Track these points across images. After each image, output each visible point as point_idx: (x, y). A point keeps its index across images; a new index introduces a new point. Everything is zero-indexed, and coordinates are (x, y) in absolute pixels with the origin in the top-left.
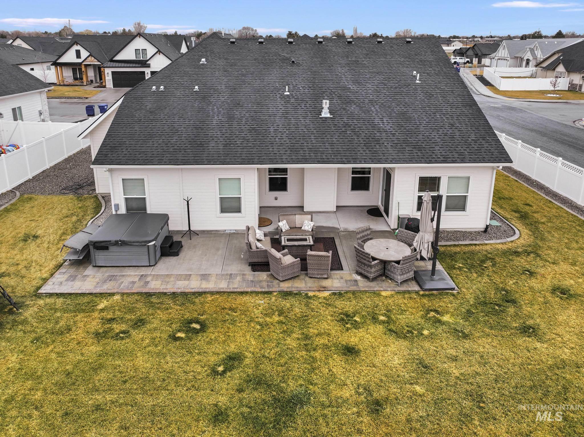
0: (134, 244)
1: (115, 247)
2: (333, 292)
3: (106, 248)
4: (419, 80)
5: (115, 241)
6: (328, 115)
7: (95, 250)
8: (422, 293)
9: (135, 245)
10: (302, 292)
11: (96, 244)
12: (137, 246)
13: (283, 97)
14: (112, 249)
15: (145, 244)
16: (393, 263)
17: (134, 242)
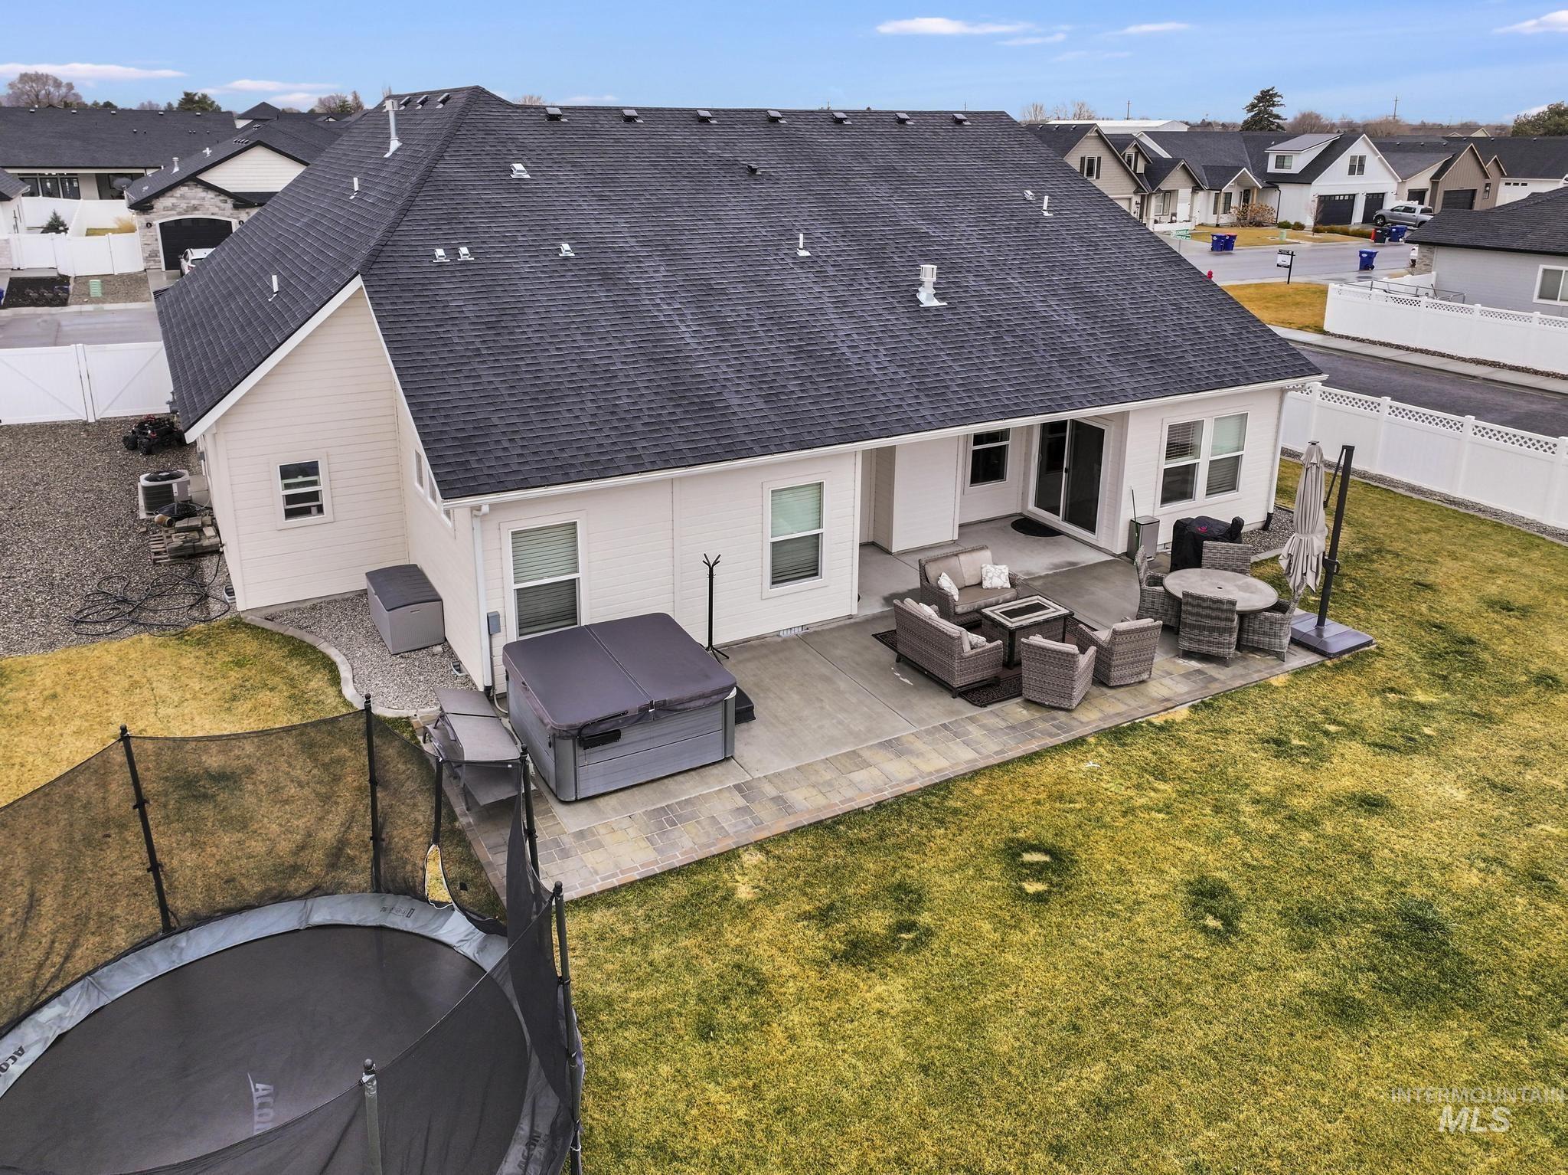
0: (692, 704)
1: (638, 726)
2: (1191, 704)
3: (614, 736)
4: (1049, 211)
5: (640, 710)
6: (936, 303)
7: (580, 751)
8: (1329, 663)
9: (696, 709)
10: (1137, 721)
11: (585, 731)
12: (700, 708)
13: (802, 263)
14: (629, 735)
15: (720, 697)
16: (1267, 614)
17: (691, 700)
